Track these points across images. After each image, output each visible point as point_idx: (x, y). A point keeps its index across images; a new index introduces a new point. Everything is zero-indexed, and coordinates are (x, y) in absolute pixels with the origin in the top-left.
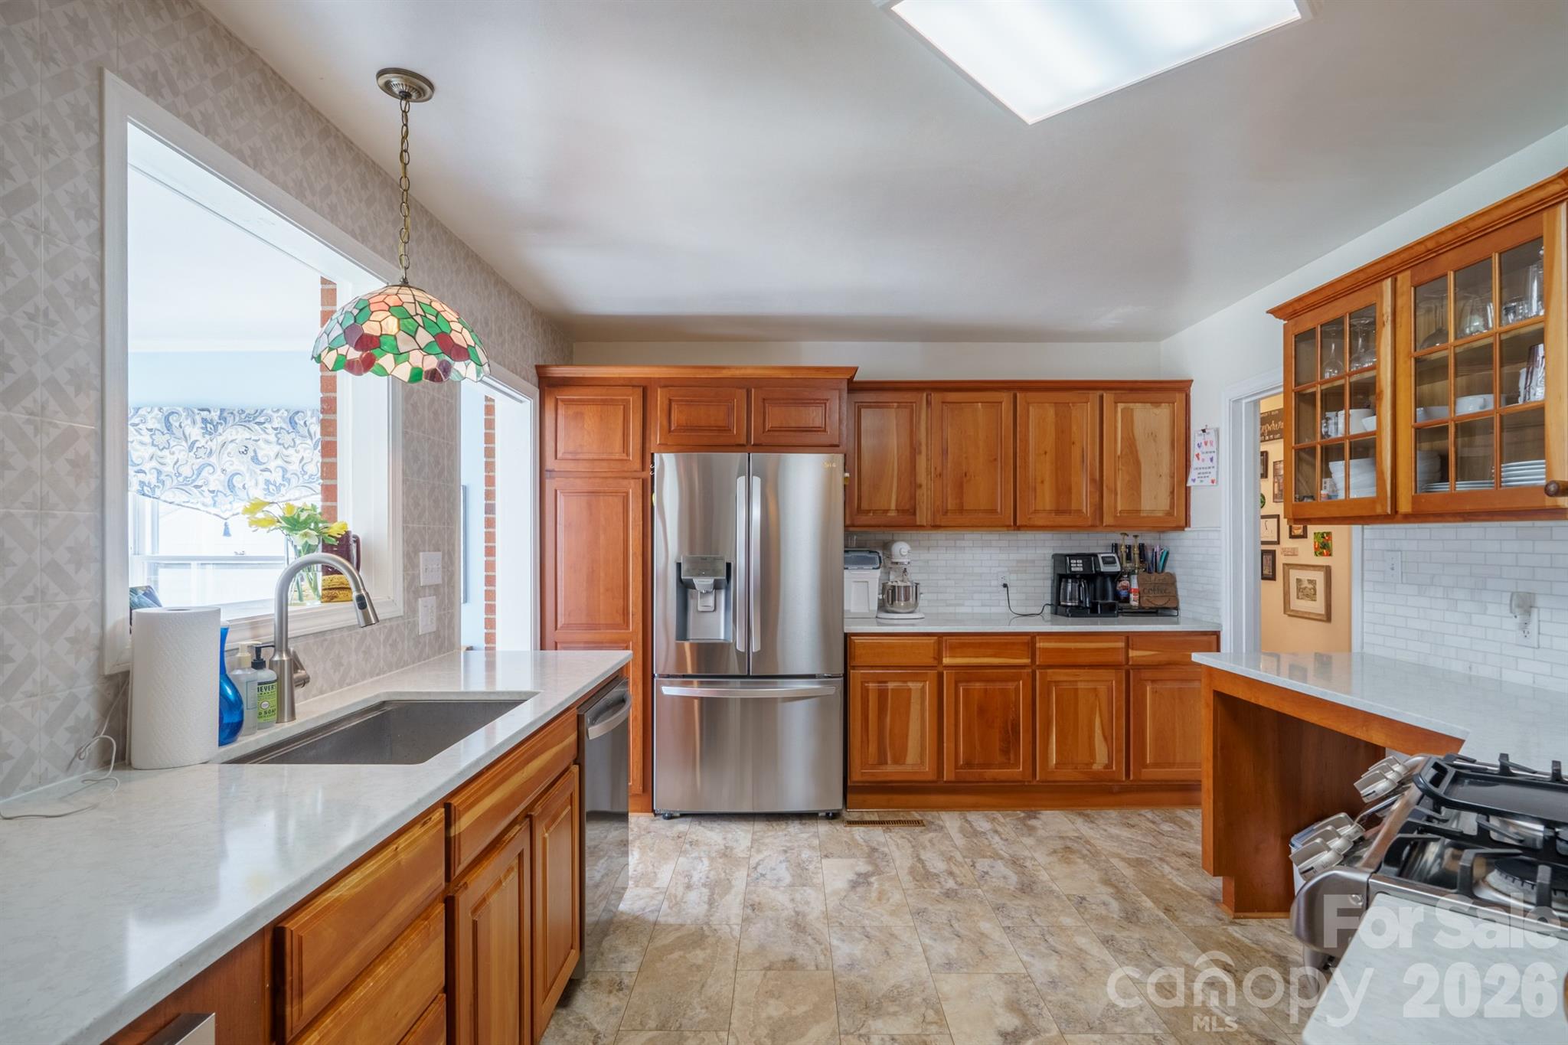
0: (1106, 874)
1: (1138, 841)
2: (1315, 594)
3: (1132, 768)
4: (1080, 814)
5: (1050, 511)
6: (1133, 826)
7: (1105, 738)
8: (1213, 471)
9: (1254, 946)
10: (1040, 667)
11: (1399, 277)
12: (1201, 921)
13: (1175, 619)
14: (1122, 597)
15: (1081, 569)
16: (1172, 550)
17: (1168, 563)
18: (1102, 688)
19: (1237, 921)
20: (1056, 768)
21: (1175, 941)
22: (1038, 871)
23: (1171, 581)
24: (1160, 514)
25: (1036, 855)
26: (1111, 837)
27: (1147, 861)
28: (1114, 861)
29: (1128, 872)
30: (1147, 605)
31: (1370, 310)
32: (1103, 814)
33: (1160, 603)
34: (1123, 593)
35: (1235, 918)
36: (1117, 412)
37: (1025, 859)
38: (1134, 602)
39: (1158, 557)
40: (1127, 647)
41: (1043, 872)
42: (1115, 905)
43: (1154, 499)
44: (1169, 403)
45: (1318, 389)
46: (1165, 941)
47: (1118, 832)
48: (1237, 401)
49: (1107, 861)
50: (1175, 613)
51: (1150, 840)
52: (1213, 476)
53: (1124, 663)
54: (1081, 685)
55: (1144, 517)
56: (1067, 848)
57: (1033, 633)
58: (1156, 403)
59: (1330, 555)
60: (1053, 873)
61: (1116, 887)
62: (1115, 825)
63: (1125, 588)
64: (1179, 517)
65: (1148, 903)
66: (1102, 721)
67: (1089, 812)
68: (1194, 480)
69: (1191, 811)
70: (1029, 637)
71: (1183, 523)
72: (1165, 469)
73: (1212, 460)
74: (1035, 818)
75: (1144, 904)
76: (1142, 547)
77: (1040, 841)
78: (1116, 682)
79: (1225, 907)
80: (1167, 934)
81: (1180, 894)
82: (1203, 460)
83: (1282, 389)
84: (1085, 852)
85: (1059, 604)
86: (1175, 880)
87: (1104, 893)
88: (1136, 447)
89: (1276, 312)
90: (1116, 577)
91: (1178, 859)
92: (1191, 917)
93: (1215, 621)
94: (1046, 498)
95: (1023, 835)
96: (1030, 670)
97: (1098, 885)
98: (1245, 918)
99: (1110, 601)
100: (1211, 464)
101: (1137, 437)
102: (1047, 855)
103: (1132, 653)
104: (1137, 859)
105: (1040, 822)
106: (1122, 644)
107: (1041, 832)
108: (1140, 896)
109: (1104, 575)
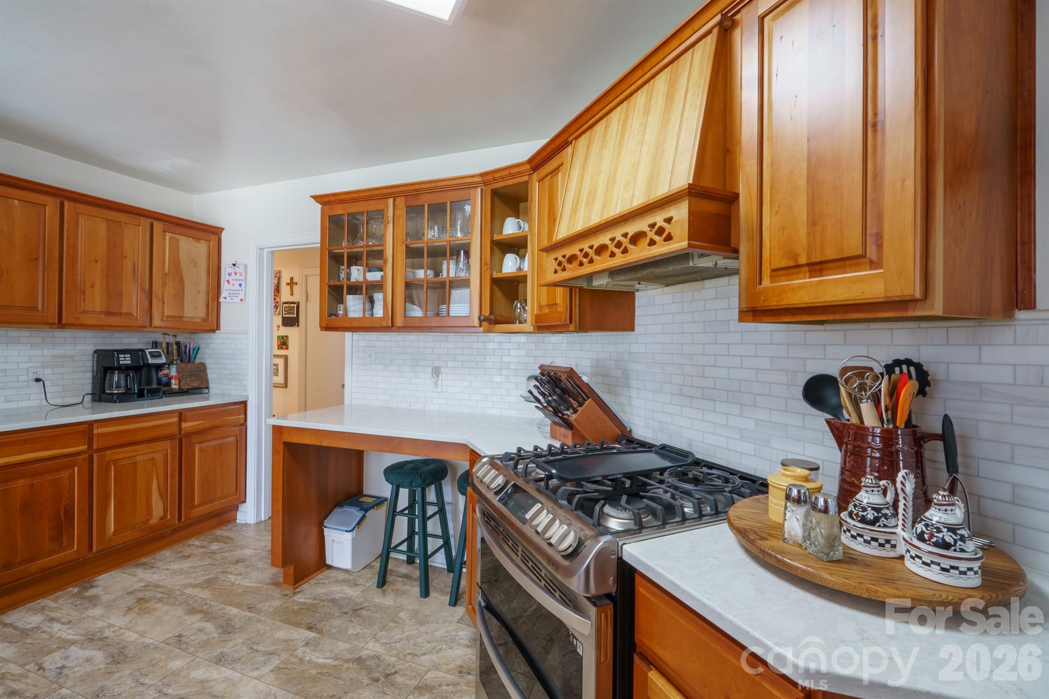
0: (188, 605)
1: (198, 566)
2: (278, 372)
3: (183, 512)
4: (137, 565)
5: (100, 313)
6: (189, 556)
7: (161, 496)
8: (242, 293)
9: (315, 601)
10: (97, 451)
11: (398, 199)
12: (277, 603)
13: (207, 395)
14: (163, 383)
15: (130, 362)
16: (202, 346)
17: (198, 355)
18: (159, 457)
19: (296, 590)
20: (113, 535)
21: (268, 628)
22: (123, 634)
23: (203, 368)
24: (198, 320)
25: (111, 621)
26: (175, 573)
27: (214, 579)
28: (189, 591)
29: (205, 594)
30: (185, 387)
31: (381, 213)
32: (158, 557)
33: (195, 385)
34: (165, 380)
35: (295, 589)
36: (165, 240)
37: (101, 630)
38: (175, 385)
39: (192, 351)
40: (180, 420)
41: (128, 633)
42: (209, 626)
43: (194, 309)
44: (206, 240)
45: (345, 251)
46: (261, 632)
47: (179, 566)
48: (262, 249)
49: (183, 594)
50: (206, 391)
51: (207, 561)
52: (242, 296)
53: (177, 433)
54: (139, 459)
55: (185, 322)
56: (140, 600)
57: (90, 421)
58: (197, 239)
59: (287, 349)
60: (140, 628)
61: (202, 611)
62: (174, 561)
63: (166, 375)
64: (212, 324)
65: (234, 611)
66: (158, 483)
67: (144, 560)
68: (225, 298)
69: (224, 528)
70: (86, 426)
71: (215, 327)
72: (203, 287)
73: (240, 285)
74: (92, 587)
75: (231, 613)
76: (178, 344)
77: (109, 606)
78: (171, 450)
79: (286, 586)
80: (260, 626)
81: (252, 592)
82: (233, 285)
83: (319, 245)
84: (159, 595)
85: (104, 392)
86: (242, 583)
87: (195, 621)
88: (180, 267)
89: (317, 198)
90: (159, 367)
91: (236, 567)
92: (268, 604)
93: (242, 394)
94: (96, 301)
95: (86, 609)
96: (87, 456)
97: (186, 617)
98: (300, 586)
99: (155, 386)
100: (240, 288)
101: (181, 260)
102: (124, 615)
103: (184, 425)
104: (206, 580)
105: (99, 589)
106: (176, 419)
107: (105, 598)
108: (223, 609)
109: (150, 366)
